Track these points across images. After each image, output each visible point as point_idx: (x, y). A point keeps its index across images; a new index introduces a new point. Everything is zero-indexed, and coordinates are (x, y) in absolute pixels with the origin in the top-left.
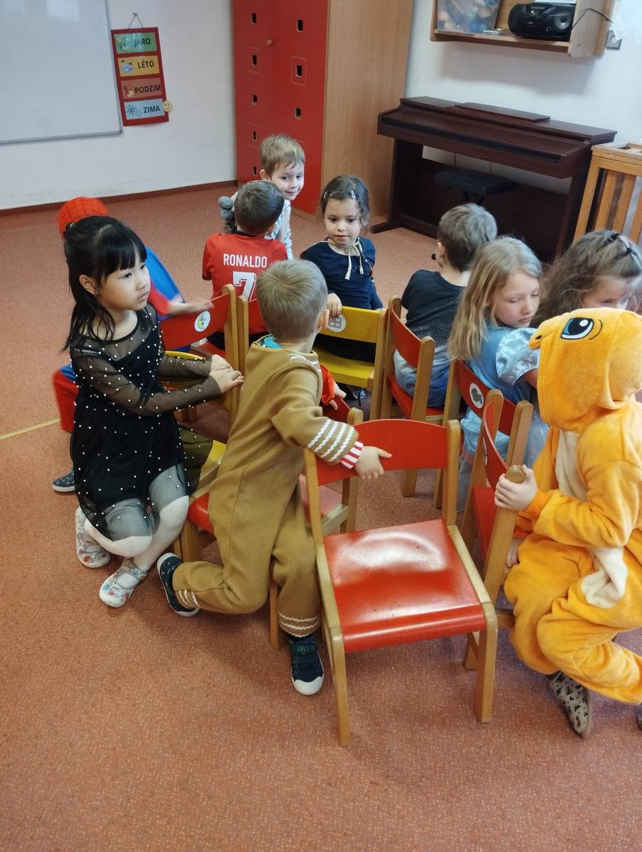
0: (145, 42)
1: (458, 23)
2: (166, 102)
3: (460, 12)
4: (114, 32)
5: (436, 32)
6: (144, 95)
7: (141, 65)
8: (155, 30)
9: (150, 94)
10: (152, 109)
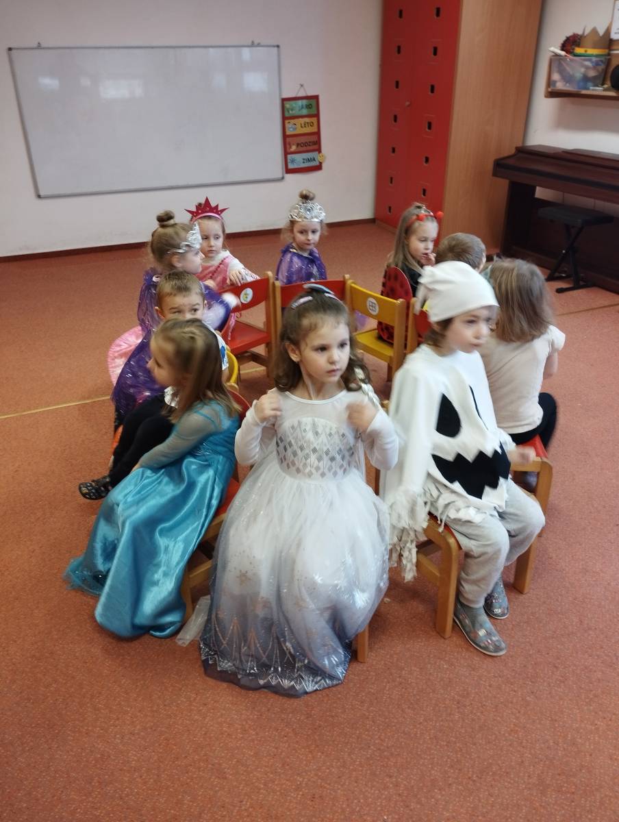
0: (309, 107)
1: (567, 83)
2: (321, 155)
3: (569, 73)
4: (284, 100)
5: (550, 90)
6: (304, 148)
7: (303, 125)
8: (316, 98)
9: (309, 148)
10: (309, 160)
